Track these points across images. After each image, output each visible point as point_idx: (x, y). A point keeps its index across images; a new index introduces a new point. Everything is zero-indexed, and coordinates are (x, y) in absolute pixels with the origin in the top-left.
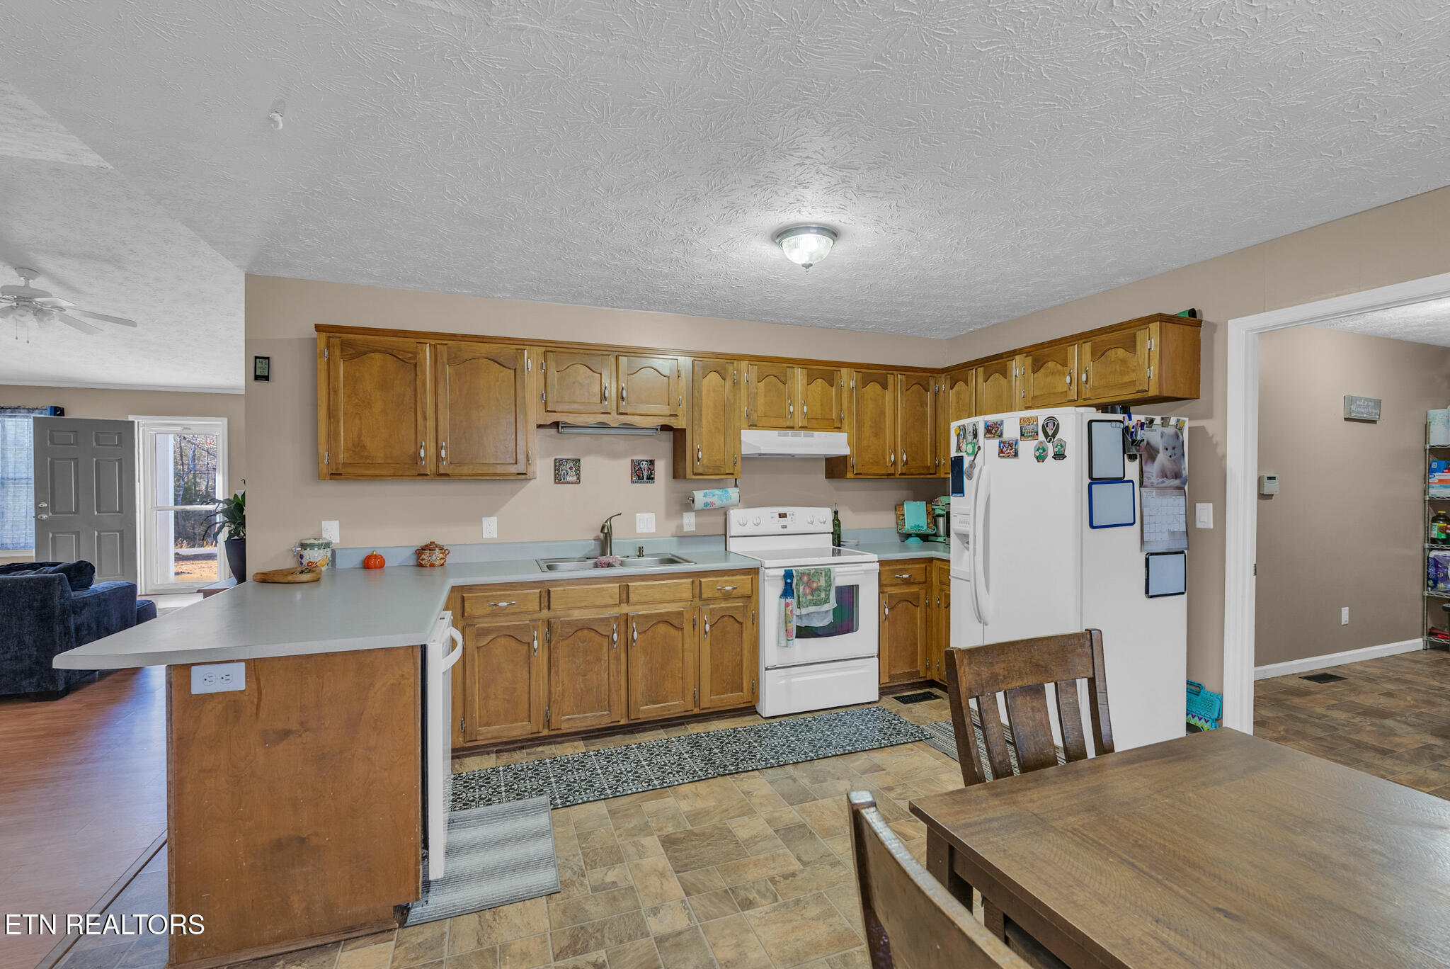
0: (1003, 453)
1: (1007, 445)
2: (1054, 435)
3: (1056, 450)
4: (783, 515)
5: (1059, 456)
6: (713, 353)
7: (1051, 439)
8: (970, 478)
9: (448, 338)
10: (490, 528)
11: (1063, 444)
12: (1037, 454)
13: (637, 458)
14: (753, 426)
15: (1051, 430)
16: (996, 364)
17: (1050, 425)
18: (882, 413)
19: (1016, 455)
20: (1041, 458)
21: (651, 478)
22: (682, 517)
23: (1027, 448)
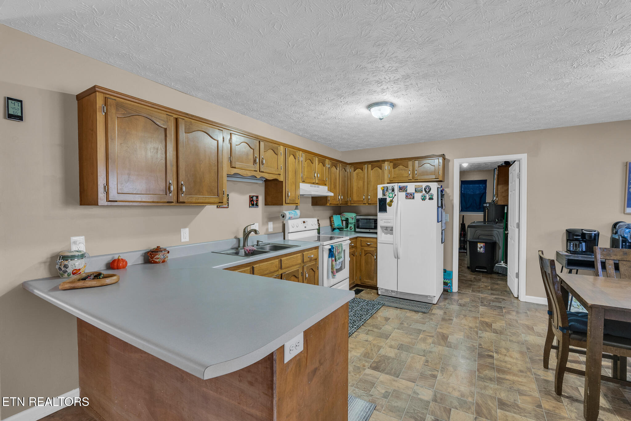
0: (407, 197)
1: (409, 195)
2: (429, 192)
3: (430, 197)
4: (304, 222)
5: (431, 199)
6: (292, 146)
7: (428, 193)
8: (390, 205)
9: (184, 115)
10: (185, 235)
11: (433, 195)
12: (422, 198)
13: (252, 194)
14: (304, 182)
15: (428, 190)
16: (377, 164)
17: (428, 188)
18: (336, 179)
19: (413, 198)
20: (424, 199)
21: (257, 205)
22: (268, 224)
23: (418, 196)
